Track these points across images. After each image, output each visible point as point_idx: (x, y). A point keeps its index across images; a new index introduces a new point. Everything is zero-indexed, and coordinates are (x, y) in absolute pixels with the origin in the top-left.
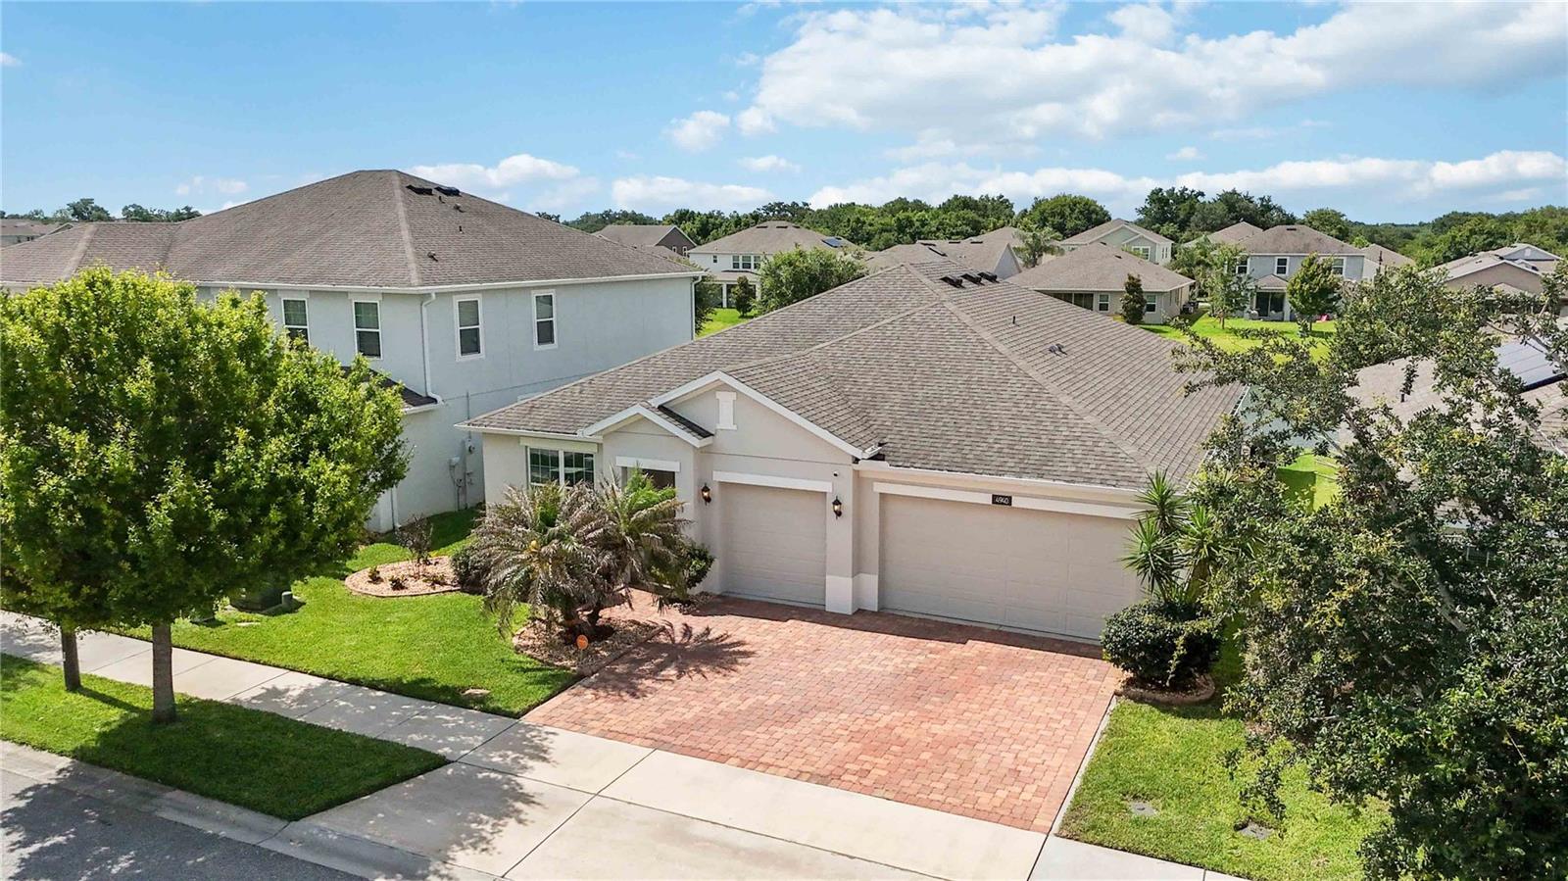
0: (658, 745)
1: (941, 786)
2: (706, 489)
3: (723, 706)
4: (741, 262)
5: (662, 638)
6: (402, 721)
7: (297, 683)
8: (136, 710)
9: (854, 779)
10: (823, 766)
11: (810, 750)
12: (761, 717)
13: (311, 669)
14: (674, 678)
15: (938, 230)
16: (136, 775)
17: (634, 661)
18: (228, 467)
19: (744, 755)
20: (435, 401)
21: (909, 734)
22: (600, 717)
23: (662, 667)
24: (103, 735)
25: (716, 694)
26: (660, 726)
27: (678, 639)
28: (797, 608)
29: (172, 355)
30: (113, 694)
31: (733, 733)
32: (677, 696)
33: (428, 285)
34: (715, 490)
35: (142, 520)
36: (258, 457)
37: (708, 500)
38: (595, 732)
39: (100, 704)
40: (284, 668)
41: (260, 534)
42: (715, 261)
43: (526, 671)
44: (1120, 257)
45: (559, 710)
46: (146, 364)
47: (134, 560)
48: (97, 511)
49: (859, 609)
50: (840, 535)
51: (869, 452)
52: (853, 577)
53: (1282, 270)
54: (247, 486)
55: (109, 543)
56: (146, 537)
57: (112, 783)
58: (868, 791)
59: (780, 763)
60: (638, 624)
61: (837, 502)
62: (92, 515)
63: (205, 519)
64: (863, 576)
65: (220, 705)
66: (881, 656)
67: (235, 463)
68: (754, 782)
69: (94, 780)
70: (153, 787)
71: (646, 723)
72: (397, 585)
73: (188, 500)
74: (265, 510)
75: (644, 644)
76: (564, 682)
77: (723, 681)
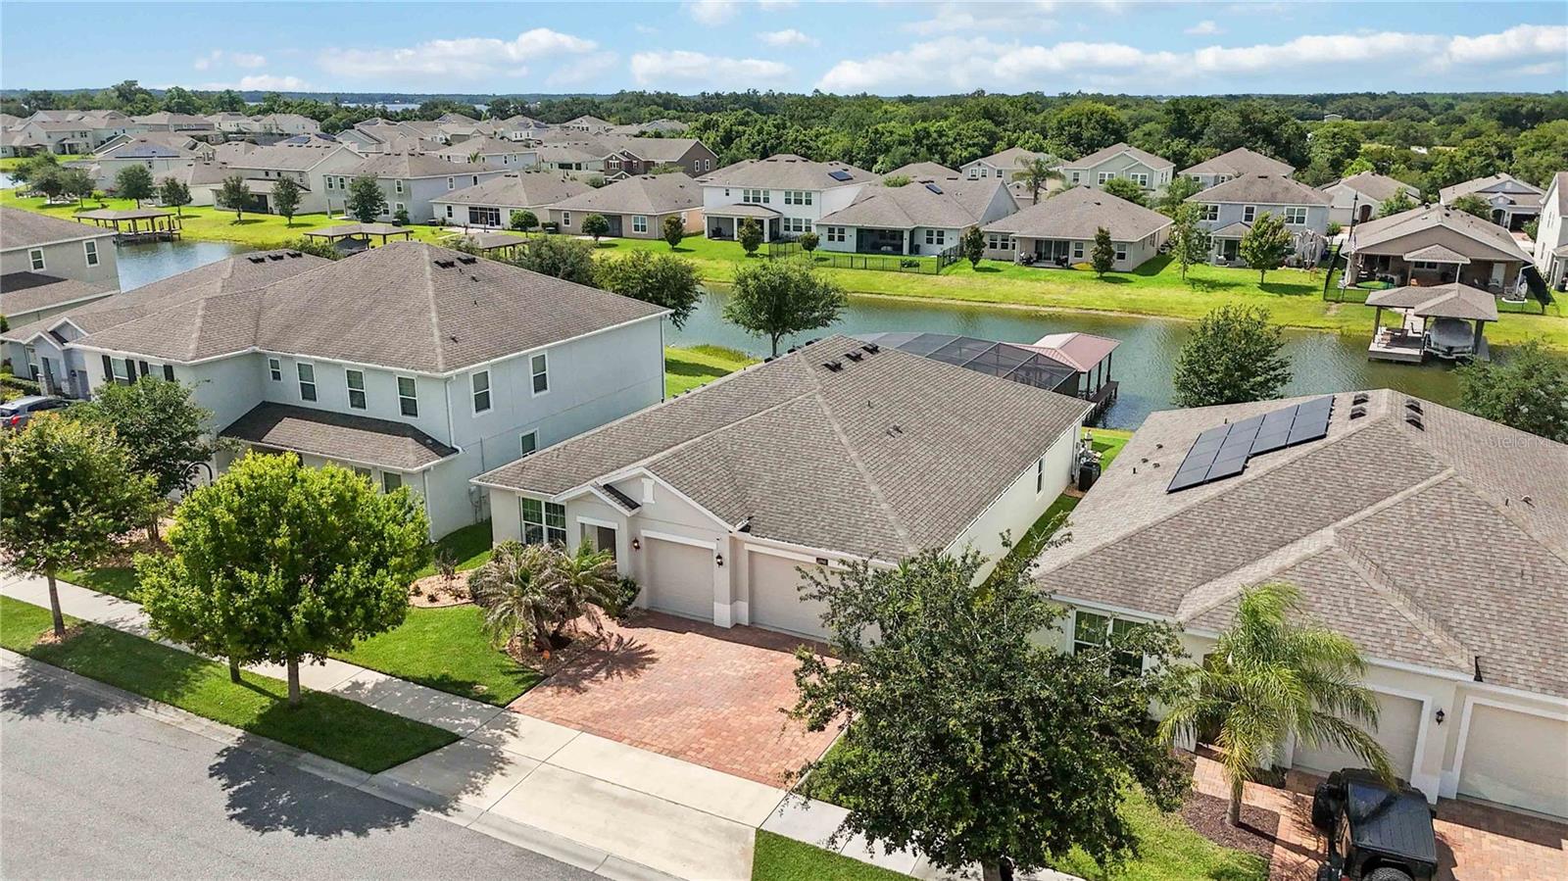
0: (585, 729)
1: (742, 759)
2: (636, 541)
3: (629, 701)
4: (751, 197)
5: (602, 647)
6: (437, 707)
7: (370, 678)
8: (276, 697)
9: (693, 754)
10: (678, 745)
11: (673, 734)
12: (650, 710)
13: (379, 668)
14: (603, 679)
15: (956, 140)
16: (284, 742)
17: (581, 665)
18: (332, 586)
19: (633, 737)
20: (457, 451)
21: (735, 723)
22: (553, 708)
23: (597, 670)
24: (260, 716)
25: (626, 693)
26: (588, 715)
27: (612, 648)
28: (695, 621)
29: (297, 517)
30: (261, 686)
31: (631, 721)
32: (602, 693)
33: (451, 369)
34: (642, 542)
35: (289, 619)
36: (349, 578)
37: (638, 548)
38: (549, 719)
39: (255, 693)
40: (362, 667)
41: (351, 622)
42: (727, 194)
43: (511, 673)
44: (1099, 204)
45: (530, 703)
46: (284, 528)
47: (285, 640)
48: (265, 614)
49: (737, 624)
50: (722, 577)
51: (740, 526)
52: (731, 604)
53: (1249, 218)
54: (343, 597)
55: (272, 631)
56: (291, 629)
57: (269, 746)
58: (698, 762)
59: (654, 743)
60: (587, 634)
61: (719, 557)
62: (262, 617)
63: (321, 615)
64: (739, 603)
65: (325, 694)
66: (738, 662)
67: (336, 583)
68: (637, 757)
69: (259, 745)
70: (295, 750)
71: (579, 713)
72: (432, 599)
73: (312, 607)
74: (353, 607)
75: (589, 652)
76: (533, 682)
77: (633, 682)
